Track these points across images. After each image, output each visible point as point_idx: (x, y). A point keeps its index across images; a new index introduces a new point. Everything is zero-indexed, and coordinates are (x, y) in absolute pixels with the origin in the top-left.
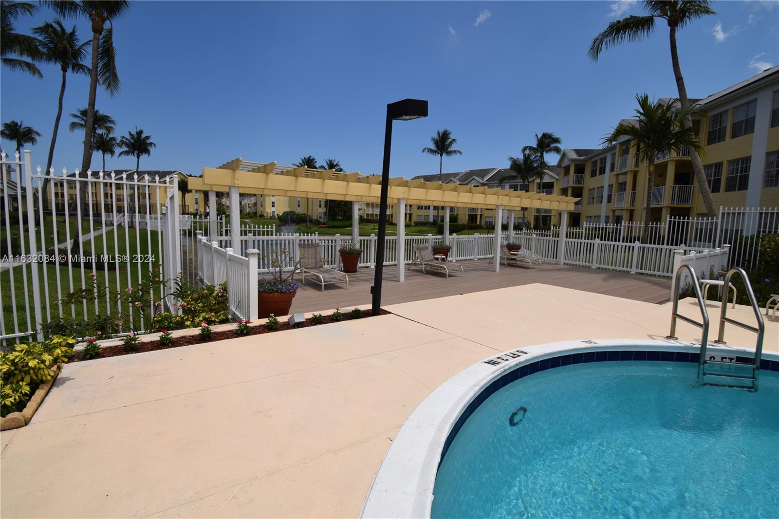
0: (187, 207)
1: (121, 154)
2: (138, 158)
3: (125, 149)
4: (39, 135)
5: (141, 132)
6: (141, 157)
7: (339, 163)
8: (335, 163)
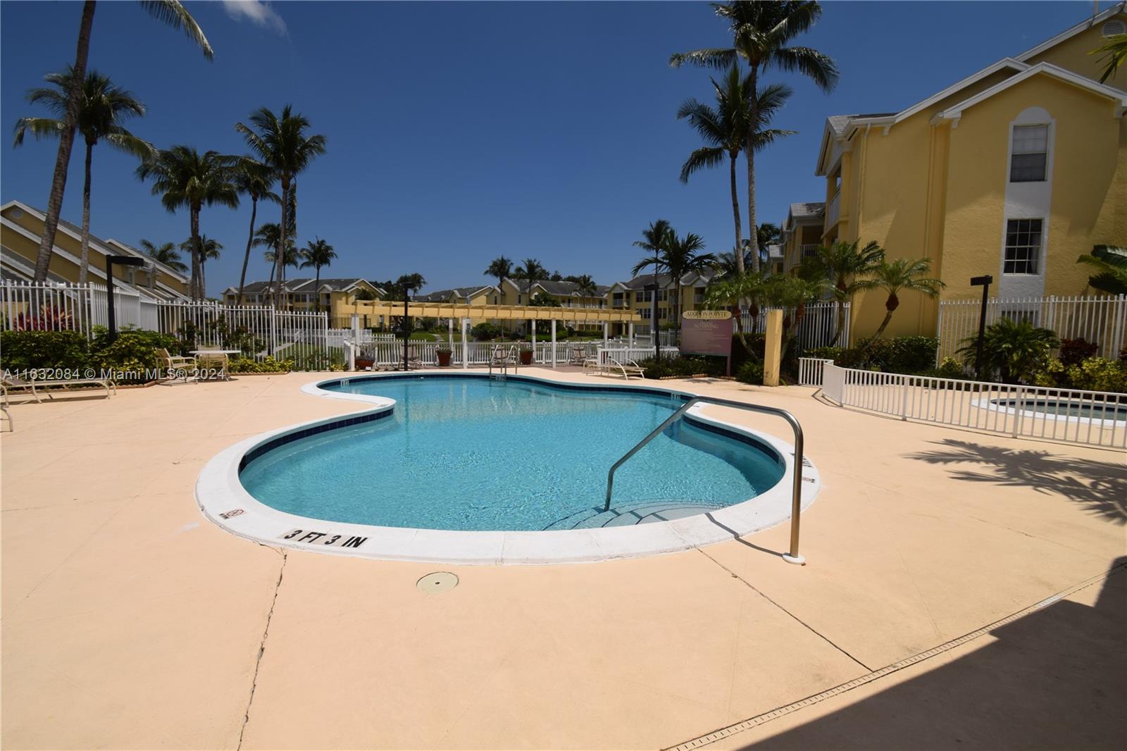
0: (368, 321)
1: (302, 265)
2: (318, 269)
3: (306, 260)
4: (221, 247)
5: (323, 242)
6: (321, 268)
7: (541, 264)
8: (536, 263)
